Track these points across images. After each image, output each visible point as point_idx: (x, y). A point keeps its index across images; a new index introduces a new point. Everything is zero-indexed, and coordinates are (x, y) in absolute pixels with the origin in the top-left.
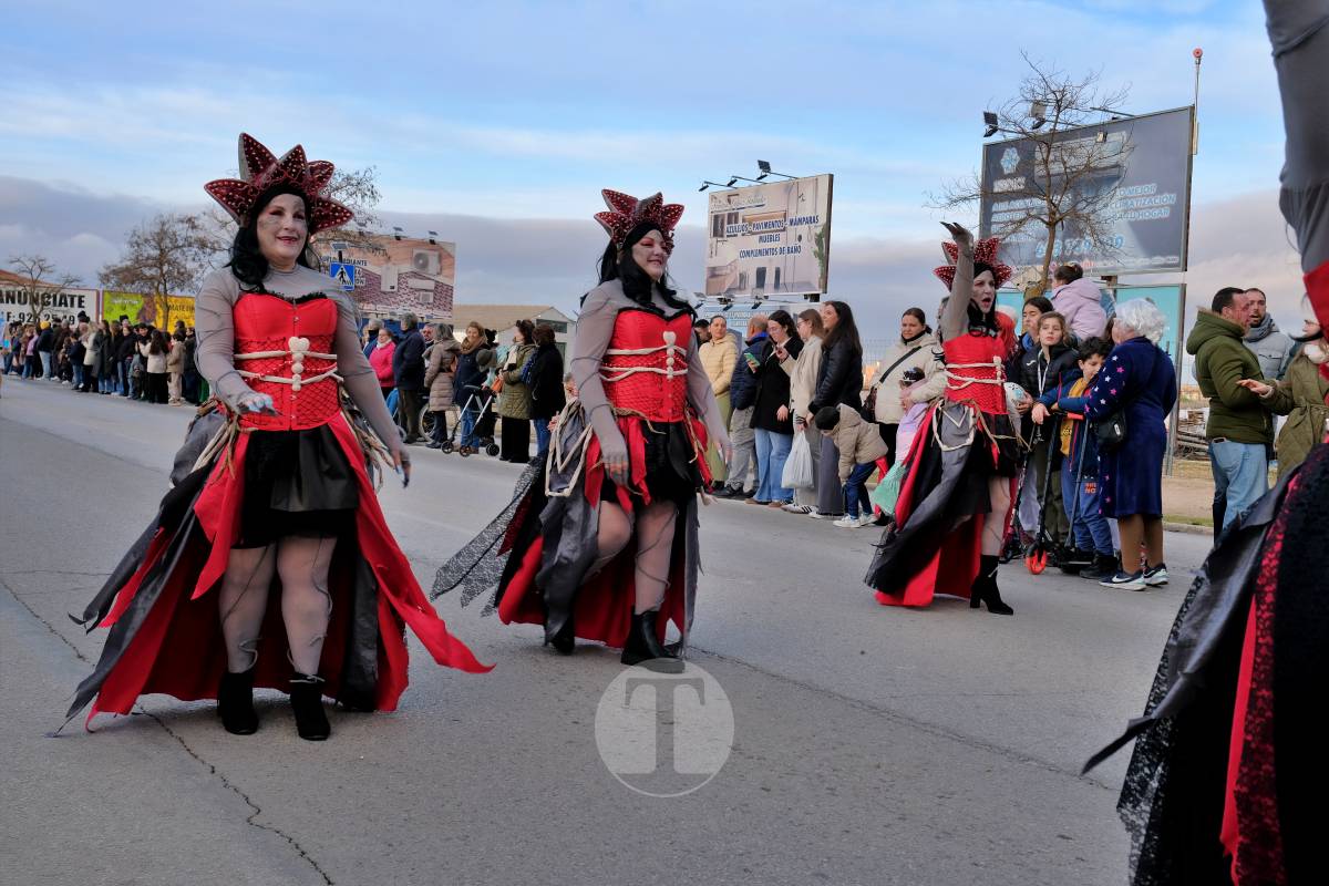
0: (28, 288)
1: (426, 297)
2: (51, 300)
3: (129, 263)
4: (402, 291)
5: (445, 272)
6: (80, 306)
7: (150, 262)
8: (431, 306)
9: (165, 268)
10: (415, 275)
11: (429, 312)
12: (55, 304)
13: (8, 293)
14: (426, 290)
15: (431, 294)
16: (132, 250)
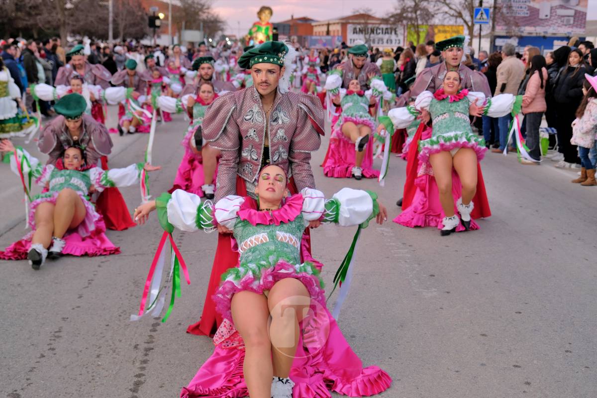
0: (362, 26)
1: (568, 21)
2: (381, 31)
3: (399, 11)
4: (553, 18)
5: (582, 4)
6: (396, 33)
7: (409, 10)
8: (572, 26)
9: (419, 12)
10: (562, 7)
11: (570, 30)
12: (382, 33)
13: (360, 29)
14: (569, 16)
15: (572, 19)
16: (400, 3)
